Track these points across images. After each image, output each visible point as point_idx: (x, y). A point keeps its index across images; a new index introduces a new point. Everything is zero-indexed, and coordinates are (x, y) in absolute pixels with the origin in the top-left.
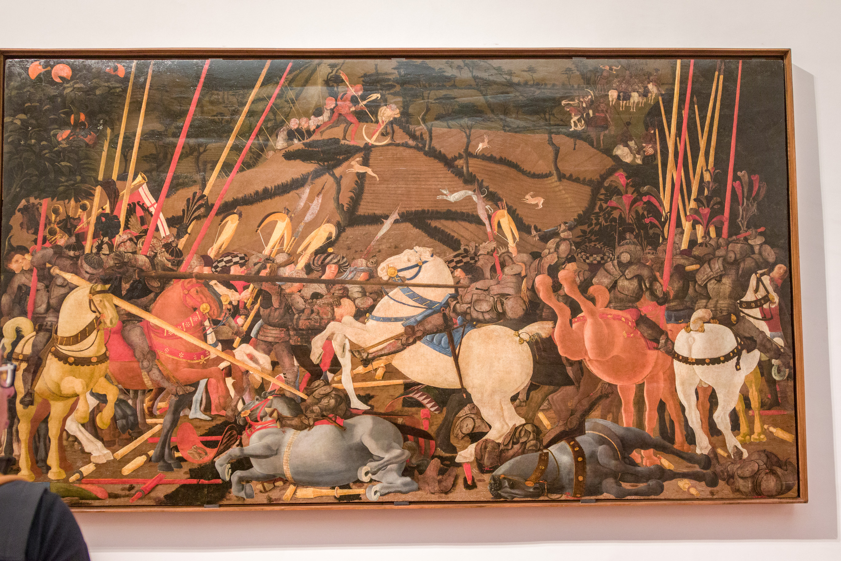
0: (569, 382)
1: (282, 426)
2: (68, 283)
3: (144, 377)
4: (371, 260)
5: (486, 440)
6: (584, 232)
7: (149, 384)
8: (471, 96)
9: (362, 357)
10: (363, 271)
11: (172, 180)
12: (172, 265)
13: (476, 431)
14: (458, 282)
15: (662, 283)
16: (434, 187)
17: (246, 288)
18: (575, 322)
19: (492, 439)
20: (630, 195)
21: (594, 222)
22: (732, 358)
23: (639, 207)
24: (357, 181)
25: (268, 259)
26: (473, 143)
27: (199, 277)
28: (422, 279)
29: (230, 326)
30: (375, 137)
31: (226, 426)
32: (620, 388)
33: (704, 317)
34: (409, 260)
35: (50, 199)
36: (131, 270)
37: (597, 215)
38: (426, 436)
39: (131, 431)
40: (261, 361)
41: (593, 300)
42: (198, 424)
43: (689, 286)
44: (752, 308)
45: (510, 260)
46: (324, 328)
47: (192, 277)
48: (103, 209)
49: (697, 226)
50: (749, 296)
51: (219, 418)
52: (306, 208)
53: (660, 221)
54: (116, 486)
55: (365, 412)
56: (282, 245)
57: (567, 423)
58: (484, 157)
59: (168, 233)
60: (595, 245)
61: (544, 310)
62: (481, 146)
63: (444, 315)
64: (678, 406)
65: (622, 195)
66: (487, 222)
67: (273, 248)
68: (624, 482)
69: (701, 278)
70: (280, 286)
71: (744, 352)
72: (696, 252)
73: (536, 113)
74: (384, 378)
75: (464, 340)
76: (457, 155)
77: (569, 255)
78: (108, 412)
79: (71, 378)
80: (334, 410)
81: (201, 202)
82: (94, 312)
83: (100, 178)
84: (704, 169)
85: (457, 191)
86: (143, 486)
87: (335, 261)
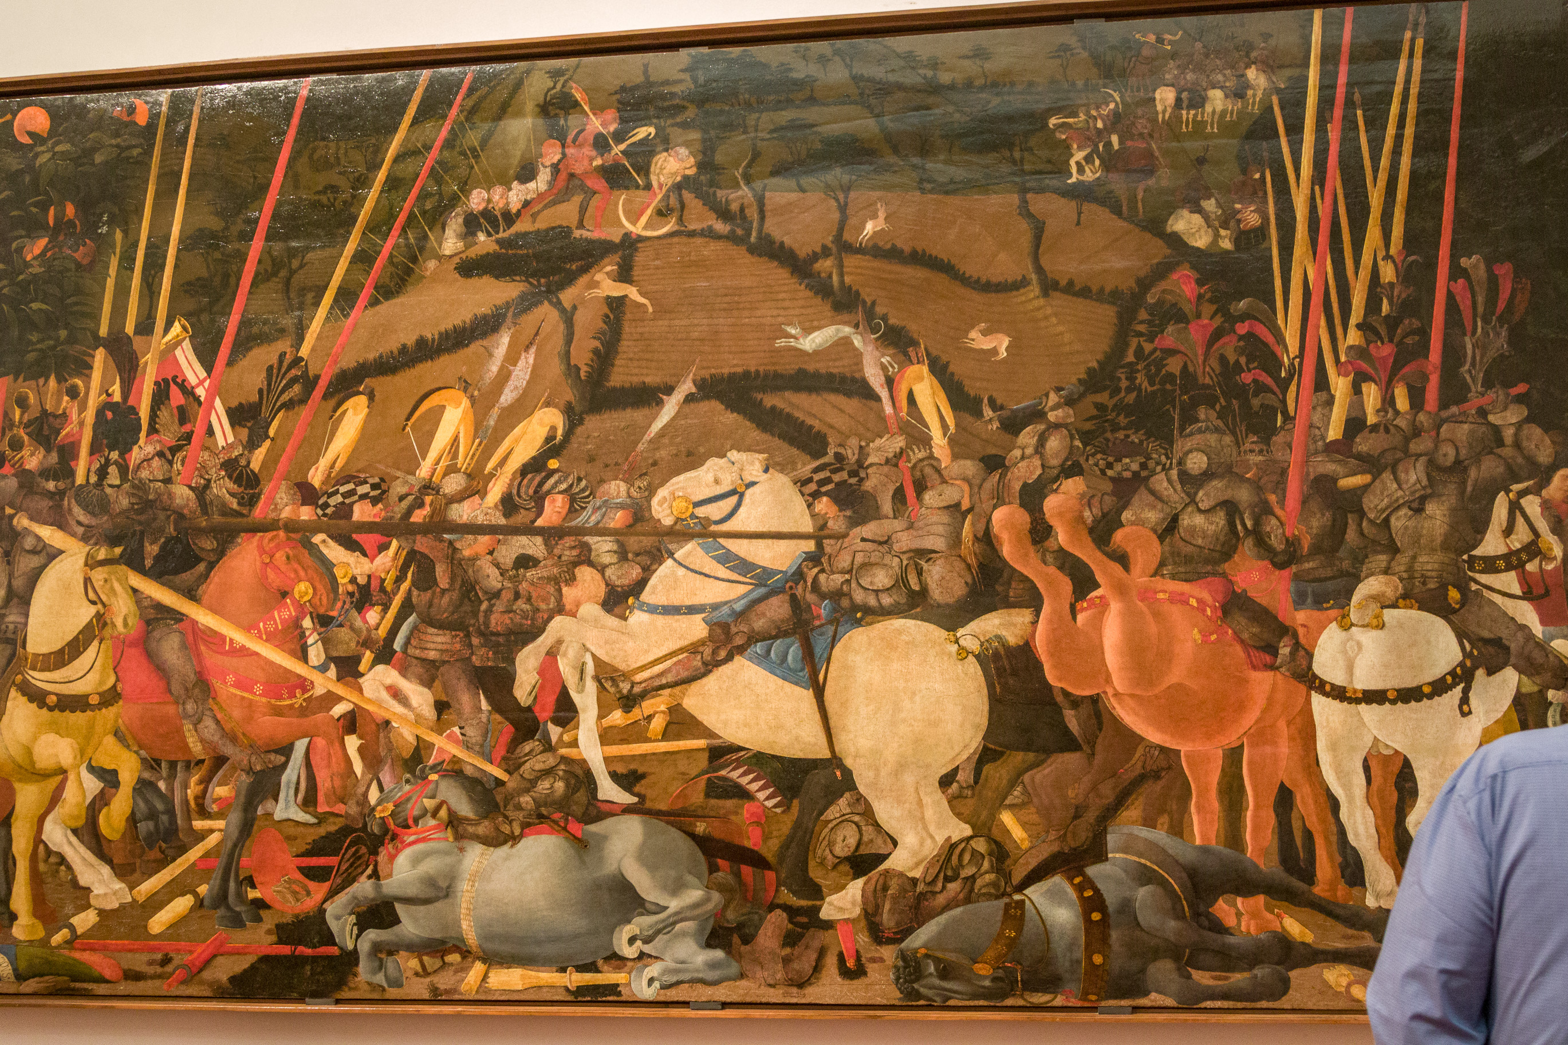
0: (1070, 744)
1: (459, 837)
2: (45, 545)
3: (187, 734)
4: (637, 483)
5: (887, 871)
6: (1100, 407)
7: (197, 749)
8: (849, 120)
9: (620, 692)
10: (622, 506)
11: (239, 329)
12: (239, 504)
13: (864, 850)
14: (824, 526)
15: (1283, 519)
16: (768, 320)
17: (384, 547)
18: (1083, 610)
19: (899, 869)
20: (1208, 321)
21: (1124, 384)
22: (1450, 687)
23: (1229, 348)
24: (607, 316)
25: (428, 487)
26: (853, 221)
27: (292, 527)
28: (746, 520)
29: (352, 628)
30: (644, 219)
31: (346, 837)
32: (1187, 756)
33: (1383, 594)
34: (717, 481)
35: (11, 377)
36: (162, 515)
37: (1131, 367)
38: (758, 861)
39: (164, 845)
40: (415, 701)
41: (1123, 559)
42: (292, 831)
43: (1346, 524)
44: (1497, 571)
45: (936, 476)
46: (542, 630)
47: (278, 529)
48: (108, 395)
49: (1365, 387)
50: (1492, 545)
51: (332, 819)
52: (504, 376)
53: (1277, 378)
54: (137, 955)
55: (628, 810)
56: (455, 456)
57: (1065, 834)
58: (876, 251)
59: (231, 439)
60: (1127, 436)
61: (1014, 585)
62: (870, 227)
63: (793, 598)
64: (1323, 799)
65: (1188, 322)
66: (884, 394)
67: (437, 463)
68: (1198, 968)
69: (1374, 503)
70: (451, 543)
71: (1480, 673)
72: (1363, 444)
73: (993, 147)
74: (666, 735)
75: (837, 651)
76: (818, 249)
77: (1066, 459)
78: (121, 805)
79: (52, 737)
80: (563, 804)
81: (294, 372)
82: (94, 603)
83: (103, 331)
84: (1381, 254)
85: (819, 328)
86: (187, 958)
87: (563, 486)
